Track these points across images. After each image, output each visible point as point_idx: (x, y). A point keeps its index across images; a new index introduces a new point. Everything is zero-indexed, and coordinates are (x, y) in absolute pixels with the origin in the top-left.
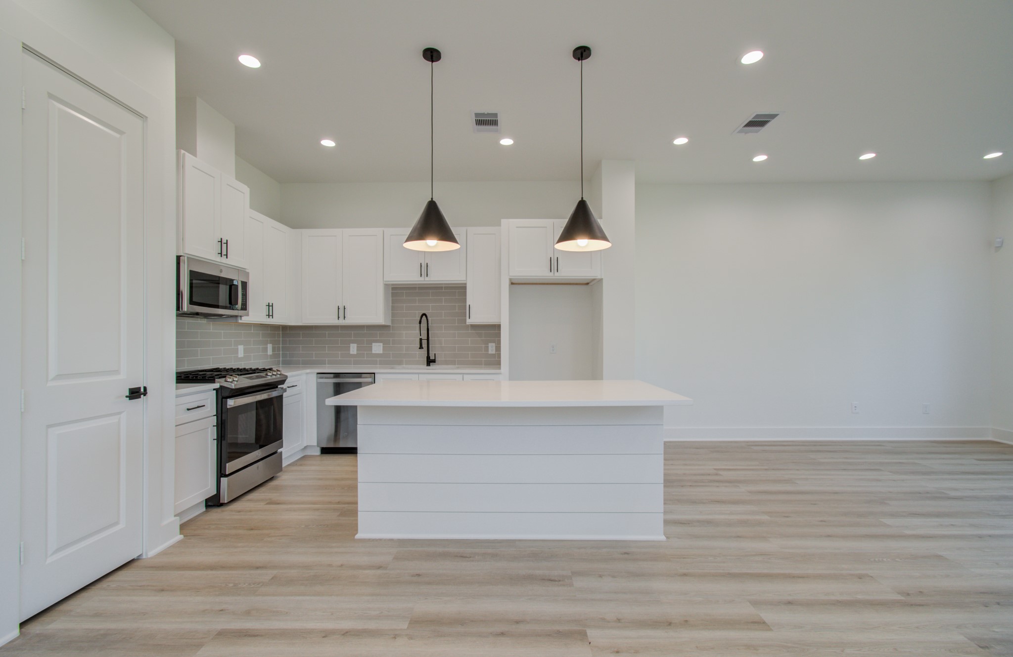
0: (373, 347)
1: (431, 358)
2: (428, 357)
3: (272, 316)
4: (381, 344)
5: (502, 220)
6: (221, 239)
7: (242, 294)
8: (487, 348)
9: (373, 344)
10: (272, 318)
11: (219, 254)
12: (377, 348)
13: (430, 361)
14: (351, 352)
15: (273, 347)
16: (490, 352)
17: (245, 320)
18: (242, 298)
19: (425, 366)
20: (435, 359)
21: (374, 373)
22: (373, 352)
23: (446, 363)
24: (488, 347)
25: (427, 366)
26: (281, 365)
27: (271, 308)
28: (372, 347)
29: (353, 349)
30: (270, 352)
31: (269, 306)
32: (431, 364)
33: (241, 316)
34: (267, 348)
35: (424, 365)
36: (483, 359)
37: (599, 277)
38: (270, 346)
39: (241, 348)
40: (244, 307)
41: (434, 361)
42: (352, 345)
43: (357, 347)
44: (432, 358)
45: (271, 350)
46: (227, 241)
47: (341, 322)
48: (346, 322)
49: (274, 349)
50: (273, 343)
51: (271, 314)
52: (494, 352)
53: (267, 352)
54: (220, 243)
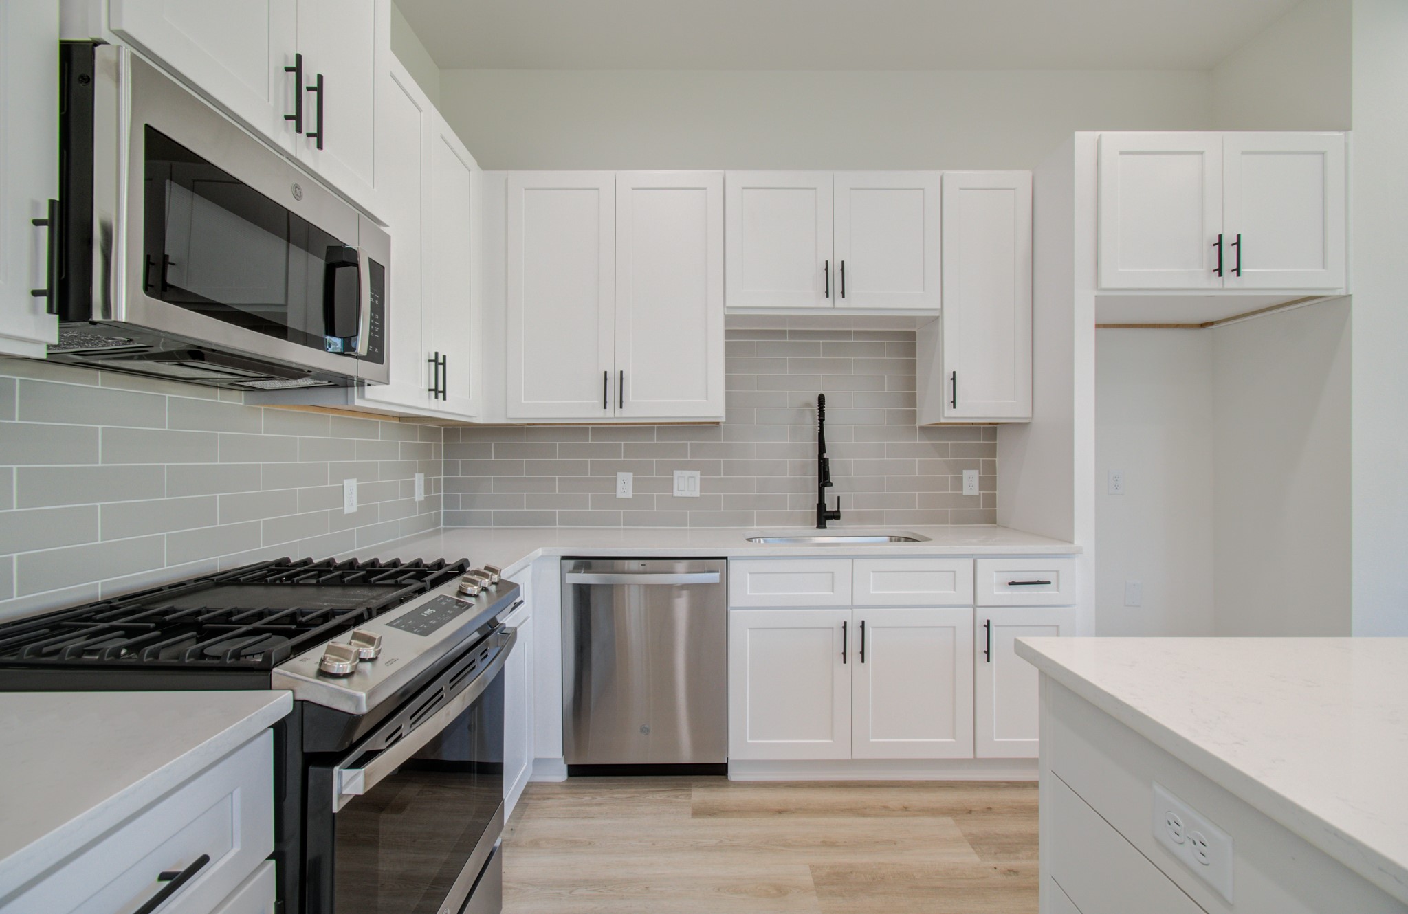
0: (675, 482)
1: (828, 509)
2: (821, 506)
3: (444, 392)
4: (697, 474)
5: (1077, 134)
6: (299, 58)
7: (372, 304)
8: (959, 482)
9: (677, 473)
10: (444, 399)
11: (288, 118)
12: (687, 484)
13: (824, 516)
14: (620, 495)
15: (425, 480)
16: (966, 492)
17: (375, 397)
18: (371, 318)
19: (812, 529)
20: (838, 511)
21: (726, 558)
22: (676, 493)
23: (861, 518)
24: (961, 479)
25: (818, 527)
26: (442, 526)
27: (441, 367)
28: (672, 479)
29: (625, 485)
30: (419, 495)
31: (437, 364)
32: (828, 522)
33: (361, 383)
34: (413, 482)
35: (812, 524)
36: (949, 509)
37: (1342, 292)
38: (419, 479)
39: (351, 487)
40: (377, 354)
41: (836, 515)
42: (621, 476)
43: (634, 480)
44: (830, 506)
45: (423, 487)
46: (320, 78)
47: (612, 415)
48: (624, 415)
49: (428, 487)
50: (428, 469)
51: (441, 388)
52: (975, 491)
53: (414, 495)
54: (293, 74)
